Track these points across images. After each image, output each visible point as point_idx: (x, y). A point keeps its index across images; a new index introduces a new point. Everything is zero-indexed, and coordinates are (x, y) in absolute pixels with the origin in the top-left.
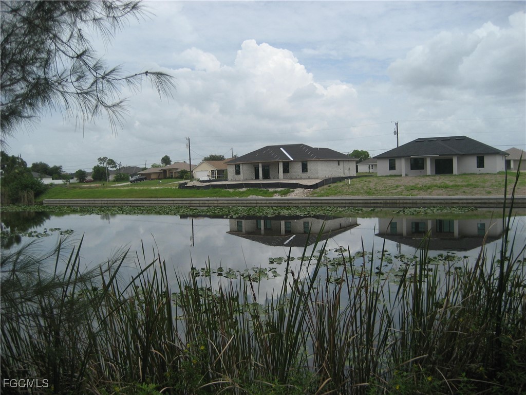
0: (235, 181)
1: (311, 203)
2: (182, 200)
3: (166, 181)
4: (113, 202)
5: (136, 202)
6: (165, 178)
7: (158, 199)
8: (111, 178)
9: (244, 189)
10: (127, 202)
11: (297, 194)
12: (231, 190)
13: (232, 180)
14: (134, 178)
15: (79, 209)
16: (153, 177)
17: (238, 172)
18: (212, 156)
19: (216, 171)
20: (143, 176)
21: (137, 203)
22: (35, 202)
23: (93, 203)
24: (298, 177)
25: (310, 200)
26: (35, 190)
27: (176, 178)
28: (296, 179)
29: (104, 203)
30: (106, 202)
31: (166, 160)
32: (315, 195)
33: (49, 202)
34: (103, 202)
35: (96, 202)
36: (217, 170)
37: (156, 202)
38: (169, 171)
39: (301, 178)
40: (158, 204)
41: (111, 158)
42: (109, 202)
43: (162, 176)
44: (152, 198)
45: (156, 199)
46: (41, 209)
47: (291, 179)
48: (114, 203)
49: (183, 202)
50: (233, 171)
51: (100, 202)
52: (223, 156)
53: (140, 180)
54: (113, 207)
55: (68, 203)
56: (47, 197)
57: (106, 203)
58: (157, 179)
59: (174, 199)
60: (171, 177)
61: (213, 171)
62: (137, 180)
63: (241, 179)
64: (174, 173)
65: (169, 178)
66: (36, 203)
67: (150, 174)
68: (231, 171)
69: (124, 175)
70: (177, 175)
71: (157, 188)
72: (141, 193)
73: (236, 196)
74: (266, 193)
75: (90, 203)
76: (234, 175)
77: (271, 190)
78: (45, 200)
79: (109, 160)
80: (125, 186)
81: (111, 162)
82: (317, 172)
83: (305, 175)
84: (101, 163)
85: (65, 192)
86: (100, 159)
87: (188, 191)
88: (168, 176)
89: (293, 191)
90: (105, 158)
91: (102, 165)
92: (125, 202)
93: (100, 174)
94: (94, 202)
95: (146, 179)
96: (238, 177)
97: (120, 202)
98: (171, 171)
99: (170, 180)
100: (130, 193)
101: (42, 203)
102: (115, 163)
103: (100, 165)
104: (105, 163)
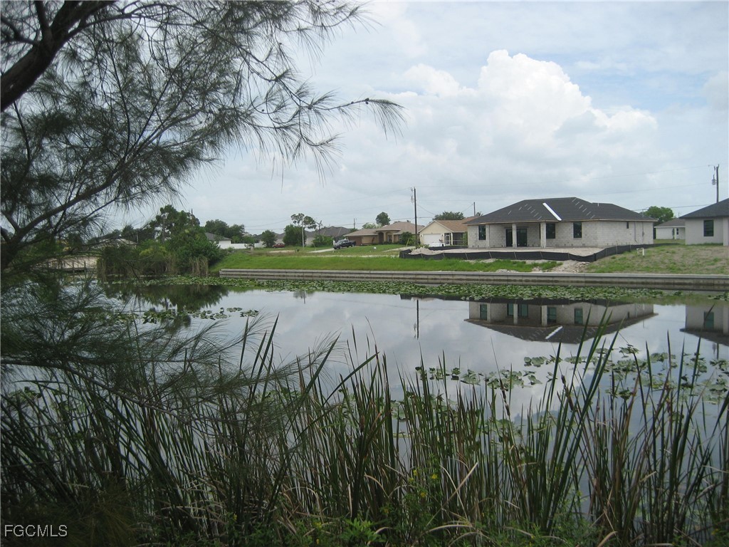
0: (478, 248)
1: (586, 282)
2: (404, 274)
3: (382, 247)
4: (311, 274)
5: (342, 275)
6: (381, 243)
7: (372, 272)
8: (309, 242)
9: (491, 261)
10: (329, 275)
11: (566, 268)
12: (472, 262)
13: (473, 248)
14: (339, 243)
15: (265, 284)
16: (364, 241)
17: (482, 237)
18: (447, 213)
19: (452, 235)
20: (352, 240)
21: (343, 277)
22: (209, 272)
23: (284, 276)
24: (568, 245)
25: (585, 277)
26: (209, 257)
27: (396, 243)
28: (565, 247)
29: (299, 276)
30: (302, 274)
31: (383, 219)
32: (593, 270)
33: (228, 273)
34: (296, 274)
35: (288, 274)
36: (453, 233)
37: (369, 276)
38: (387, 233)
39: (572, 247)
40: (371, 278)
41: (309, 216)
42: (305, 274)
43: (377, 240)
44: (363, 270)
45: (368, 272)
46: (216, 282)
47: (558, 247)
48: (312, 276)
49: (405, 276)
50: (476, 234)
51: (293, 274)
52: (462, 214)
53: (348, 245)
54: (310, 281)
55: (252, 275)
56: (225, 266)
57: (302, 276)
58: (370, 244)
59: (393, 272)
60: (389, 242)
61: (448, 234)
62: (343, 245)
63: (486, 246)
64: (393, 237)
65: (386, 243)
66: (211, 274)
67: (360, 238)
68: (473, 234)
69: (324, 238)
70: (397, 240)
71: (370, 256)
72: (349, 263)
73: (479, 269)
74: (521, 267)
75: (280, 276)
76: (476, 241)
77: (529, 262)
78: (222, 269)
79: (307, 217)
80: (327, 253)
81: (309, 221)
82: (596, 238)
83: (578, 242)
84: (295, 222)
85: (248, 260)
86: (294, 217)
87: (412, 261)
88: (385, 240)
89: (561, 264)
90: (301, 216)
91: (297, 225)
92: (327, 275)
93: (294, 237)
94: (285, 274)
95: (355, 244)
96: (482, 243)
97: (320, 275)
98: (389, 234)
99: (388, 246)
100: (334, 263)
101: (217, 274)
102: (313, 222)
103: (293, 224)
104: (301, 222)
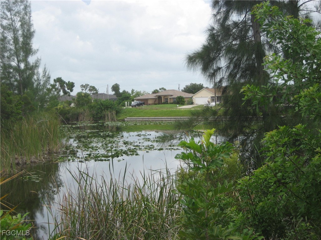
3: (161, 106)
6: (160, 103)
14: (135, 103)
16: (150, 102)
20: (142, 101)
22: (117, 119)
27: (170, 103)
38: (164, 97)
41: (92, 86)
43: (157, 102)
53: (140, 105)
56: (127, 116)
60: (166, 103)
61: (213, 97)
62: (137, 105)
64: (169, 99)
65: (163, 103)
70: (172, 101)
79: (91, 86)
81: (93, 88)
86: (82, 86)
90: (87, 85)
91: (84, 91)
98: (166, 97)
99: (165, 105)
102: (96, 90)
103: (82, 91)
104: (87, 90)
